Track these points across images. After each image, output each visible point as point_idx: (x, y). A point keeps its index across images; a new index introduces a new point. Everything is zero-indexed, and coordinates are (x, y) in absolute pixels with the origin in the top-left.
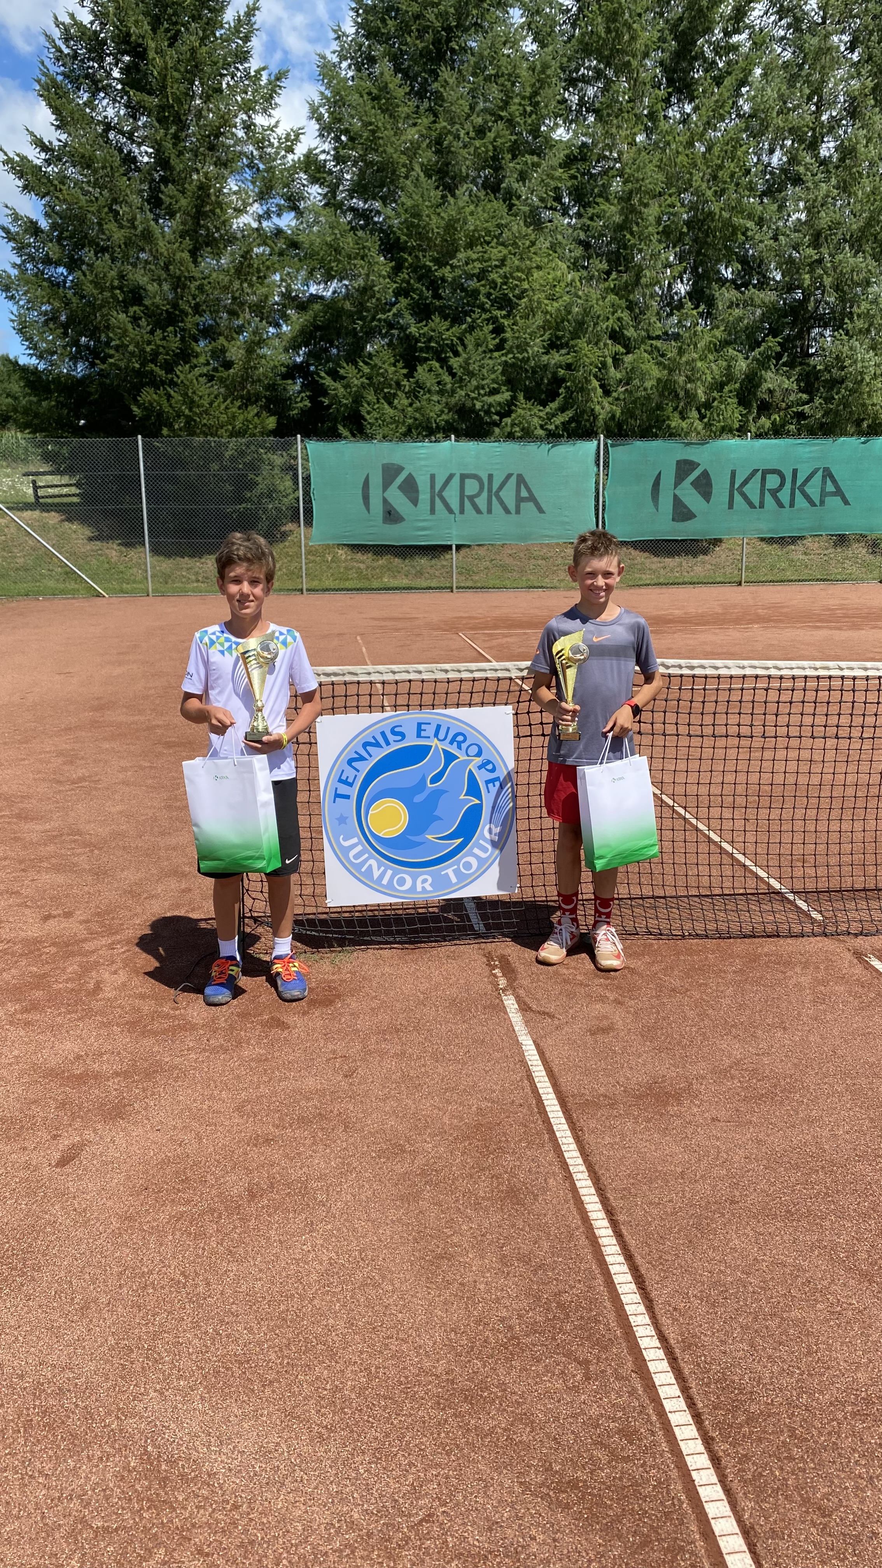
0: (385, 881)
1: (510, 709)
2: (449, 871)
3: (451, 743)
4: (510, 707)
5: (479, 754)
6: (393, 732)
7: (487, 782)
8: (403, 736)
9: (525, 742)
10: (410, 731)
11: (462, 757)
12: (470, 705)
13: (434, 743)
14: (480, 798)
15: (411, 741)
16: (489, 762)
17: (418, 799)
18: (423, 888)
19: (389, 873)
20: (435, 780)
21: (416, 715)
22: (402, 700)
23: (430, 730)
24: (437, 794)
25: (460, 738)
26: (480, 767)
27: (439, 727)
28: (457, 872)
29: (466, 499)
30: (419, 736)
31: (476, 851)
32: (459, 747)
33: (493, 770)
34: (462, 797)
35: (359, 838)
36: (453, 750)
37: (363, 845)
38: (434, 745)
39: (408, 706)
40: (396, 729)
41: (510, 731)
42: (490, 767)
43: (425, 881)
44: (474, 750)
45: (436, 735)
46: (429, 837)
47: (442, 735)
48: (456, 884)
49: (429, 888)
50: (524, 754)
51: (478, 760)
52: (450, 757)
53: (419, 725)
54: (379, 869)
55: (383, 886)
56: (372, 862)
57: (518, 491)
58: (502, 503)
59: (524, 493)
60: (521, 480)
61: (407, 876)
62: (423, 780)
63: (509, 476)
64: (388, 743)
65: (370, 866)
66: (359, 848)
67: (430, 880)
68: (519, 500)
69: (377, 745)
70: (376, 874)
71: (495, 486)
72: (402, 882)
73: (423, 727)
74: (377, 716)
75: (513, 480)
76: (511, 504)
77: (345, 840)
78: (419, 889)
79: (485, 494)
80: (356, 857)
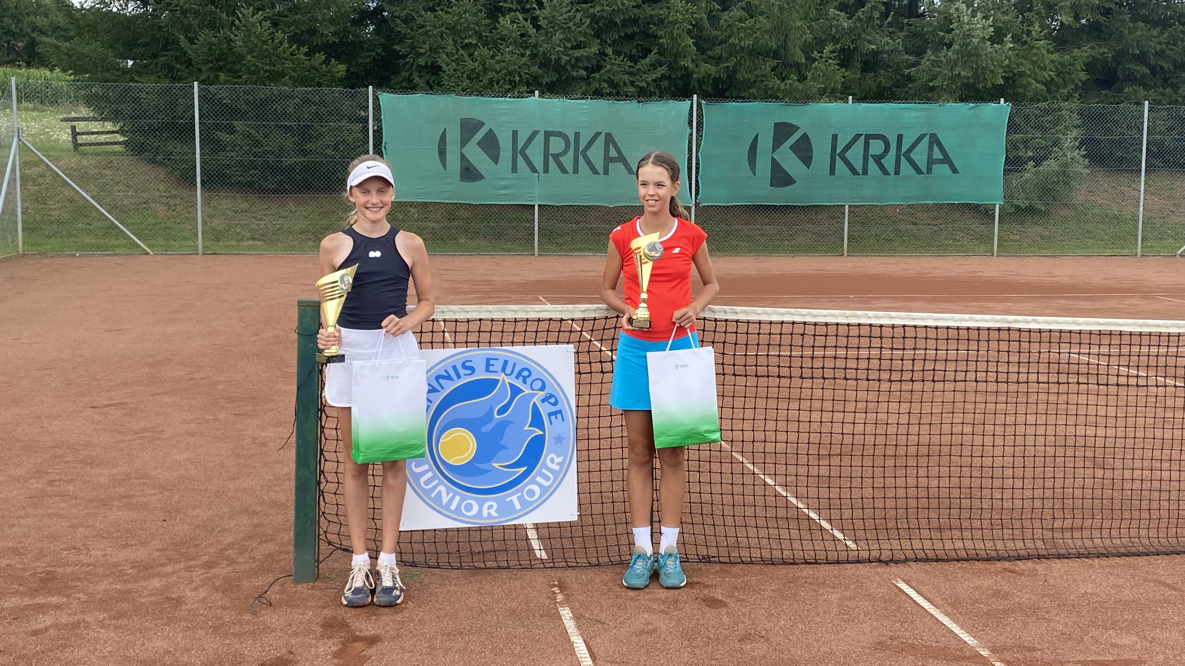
0: (453, 507)
1: (571, 348)
2: (513, 498)
3: (517, 377)
4: (571, 346)
5: (543, 388)
6: (464, 366)
7: (550, 415)
8: (473, 370)
9: (586, 378)
10: (480, 365)
11: (527, 391)
12: (535, 343)
13: (501, 377)
14: (543, 429)
15: (481, 375)
16: (552, 396)
17: (487, 428)
18: (489, 514)
19: (457, 499)
20: (501, 411)
21: (486, 352)
22: (473, 337)
23: (498, 366)
24: (503, 425)
25: (525, 373)
26: (543, 401)
27: (506, 362)
28: (521, 499)
29: (550, 157)
30: (487, 370)
31: (539, 479)
32: (525, 382)
33: (556, 403)
34: (526, 428)
35: (430, 465)
36: (519, 384)
37: (433, 472)
38: (501, 379)
39: (478, 342)
40: (467, 364)
41: (572, 368)
42: (552, 400)
43: (490, 507)
44: (538, 384)
45: (503, 370)
46: (496, 465)
47: (508, 370)
48: (520, 510)
49: (495, 514)
50: (585, 389)
51: (542, 394)
52: (516, 391)
53: (488, 360)
54: (448, 494)
55: (451, 511)
56: (442, 488)
57: (607, 151)
58: (589, 162)
59: (613, 153)
60: (609, 139)
61: (473, 501)
62: (491, 410)
63: (597, 134)
64: (459, 377)
65: (440, 492)
66: (430, 474)
67: (495, 506)
68: (608, 160)
69: (449, 378)
70: (445, 499)
71: (582, 146)
72: (469, 508)
73: (492, 362)
74: (450, 351)
75: (602, 138)
76: (599, 164)
77: (416, 466)
78: (485, 515)
79: (571, 153)
80: (427, 483)
